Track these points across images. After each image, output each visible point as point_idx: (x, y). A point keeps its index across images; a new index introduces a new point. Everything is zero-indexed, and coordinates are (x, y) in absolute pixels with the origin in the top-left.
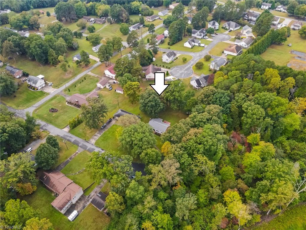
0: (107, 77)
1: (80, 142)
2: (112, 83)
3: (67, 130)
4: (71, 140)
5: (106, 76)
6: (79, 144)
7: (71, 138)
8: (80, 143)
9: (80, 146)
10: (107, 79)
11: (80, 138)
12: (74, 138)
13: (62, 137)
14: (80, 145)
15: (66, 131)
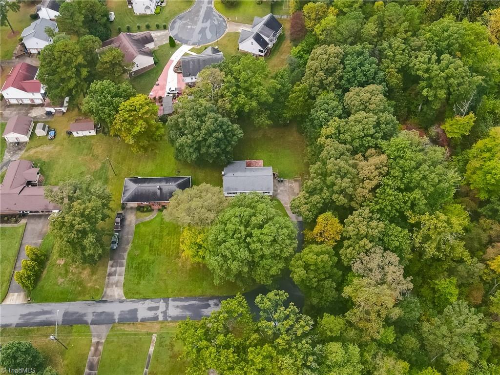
0: (17, 105)
1: (83, 312)
2: (42, 115)
3: (16, 299)
4: (52, 319)
5: (11, 105)
6: (85, 318)
7: (47, 316)
8: (85, 315)
9: (90, 322)
10: (20, 110)
11: (75, 300)
12: (58, 311)
13: (18, 325)
14: (89, 318)
15: (17, 303)
